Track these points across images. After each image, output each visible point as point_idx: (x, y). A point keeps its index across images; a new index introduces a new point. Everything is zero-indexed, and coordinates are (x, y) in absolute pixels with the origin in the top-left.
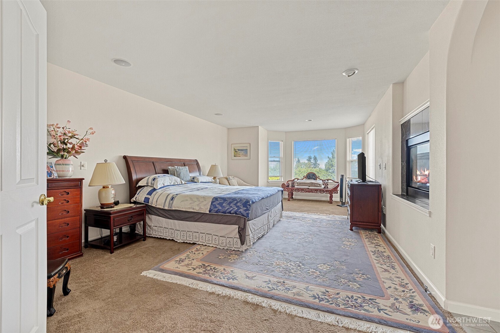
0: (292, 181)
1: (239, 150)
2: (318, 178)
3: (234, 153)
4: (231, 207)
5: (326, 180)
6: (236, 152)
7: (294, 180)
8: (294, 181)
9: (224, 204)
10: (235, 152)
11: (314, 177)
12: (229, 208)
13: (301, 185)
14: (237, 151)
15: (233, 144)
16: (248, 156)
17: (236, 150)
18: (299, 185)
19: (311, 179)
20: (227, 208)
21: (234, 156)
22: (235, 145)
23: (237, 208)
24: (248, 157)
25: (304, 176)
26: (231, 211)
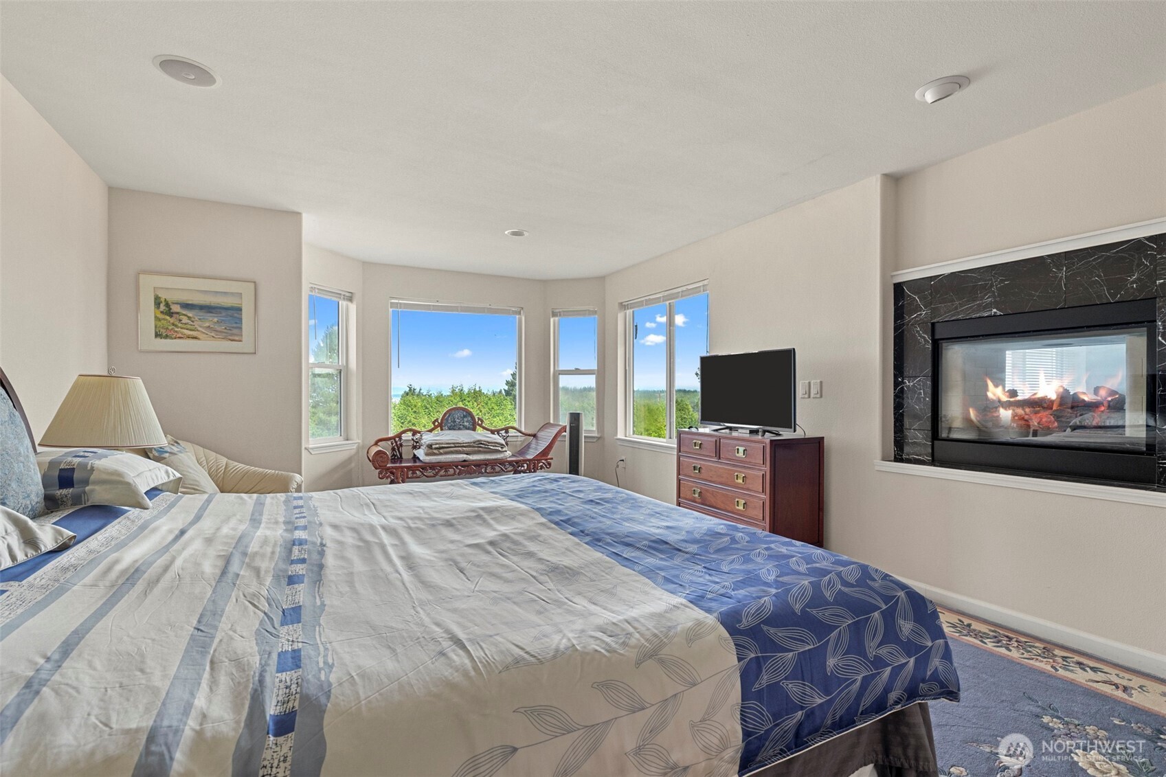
0: (394, 438)
1: (186, 306)
2: (479, 425)
3: (157, 318)
4: (879, 663)
5: (502, 430)
6: (171, 314)
7: (399, 436)
8: (400, 439)
9: (831, 662)
10: (161, 316)
11: (466, 424)
12: (873, 676)
13: (441, 451)
14: (175, 308)
15: (145, 272)
16: (244, 338)
17: (167, 305)
18: (435, 451)
19: (459, 429)
20: (860, 678)
21: (157, 335)
22: (164, 278)
23: (912, 660)
24: (246, 344)
25: (437, 420)
26: (887, 690)
